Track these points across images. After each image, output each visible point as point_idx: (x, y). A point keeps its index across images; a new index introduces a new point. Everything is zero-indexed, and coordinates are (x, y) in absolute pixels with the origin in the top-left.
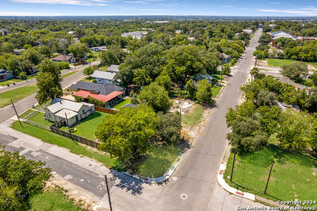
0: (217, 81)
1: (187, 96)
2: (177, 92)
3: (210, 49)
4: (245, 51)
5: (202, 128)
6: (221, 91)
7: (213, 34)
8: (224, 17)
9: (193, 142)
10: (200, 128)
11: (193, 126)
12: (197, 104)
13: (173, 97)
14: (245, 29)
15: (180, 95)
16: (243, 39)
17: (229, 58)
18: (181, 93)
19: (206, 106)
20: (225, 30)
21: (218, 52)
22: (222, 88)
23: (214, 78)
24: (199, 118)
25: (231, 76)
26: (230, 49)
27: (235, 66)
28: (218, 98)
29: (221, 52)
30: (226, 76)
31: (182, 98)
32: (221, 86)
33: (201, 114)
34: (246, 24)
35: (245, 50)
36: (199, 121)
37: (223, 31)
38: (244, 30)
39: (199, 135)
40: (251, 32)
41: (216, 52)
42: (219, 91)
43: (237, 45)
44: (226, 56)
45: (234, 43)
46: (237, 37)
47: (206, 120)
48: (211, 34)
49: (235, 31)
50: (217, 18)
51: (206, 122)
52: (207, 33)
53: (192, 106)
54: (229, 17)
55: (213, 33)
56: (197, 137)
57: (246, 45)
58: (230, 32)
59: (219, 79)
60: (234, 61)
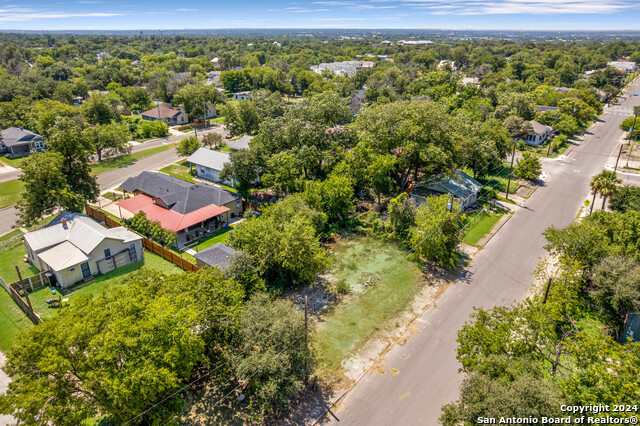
0: (495, 197)
1: (390, 235)
2: (366, 221)
3: (498, 108)
4: (600, 117)
5: (396, 349)
6: (497, 226)
7: (524, 73)
8: (569, 33)
9: (345, 400)
10: (387, 350)
11: (367, 339)
12: (410, 264)
13: (355, 232)
14: (614, 59)
15: (371, 230)
16: (600, 84)
17: (547, 134)
18: (376, 224)
19: (435, 271)
20: (559, 61)
21: (516, 118)
22: (505, 217)
23: (489, 188)
24: (398, 312)
25: (541, 183)
26: (555, 111)
27: (561, 157)
28: (480, 248)
29: (529, 116)
30: (526, 183)
31: (375, 238)
32: (502, 211)
33: (411, 299)
34: (622, 49)
35: (600, 111)
36: (393, 322)
37: (551, 65)
38: (612, 64)
39: (375, 373)
40: (630, 68)
41: (514, 117)
42: (491, 226)
43: (577, 101)
44: (538, 129)
45: (570, 95)
46: (587, 81)
47: (419, 320)
48: (519, 72)
49: (584, 65)
50: (552, 35)
51: (413, 327)
52: (508, 69)
53: (394, 268)
54: (582, 32)
55: (524, 68)
56: (366, 379)
57: (606, 101)
58: (567, 67)
59: (502, 191)
60: (559, 143)
